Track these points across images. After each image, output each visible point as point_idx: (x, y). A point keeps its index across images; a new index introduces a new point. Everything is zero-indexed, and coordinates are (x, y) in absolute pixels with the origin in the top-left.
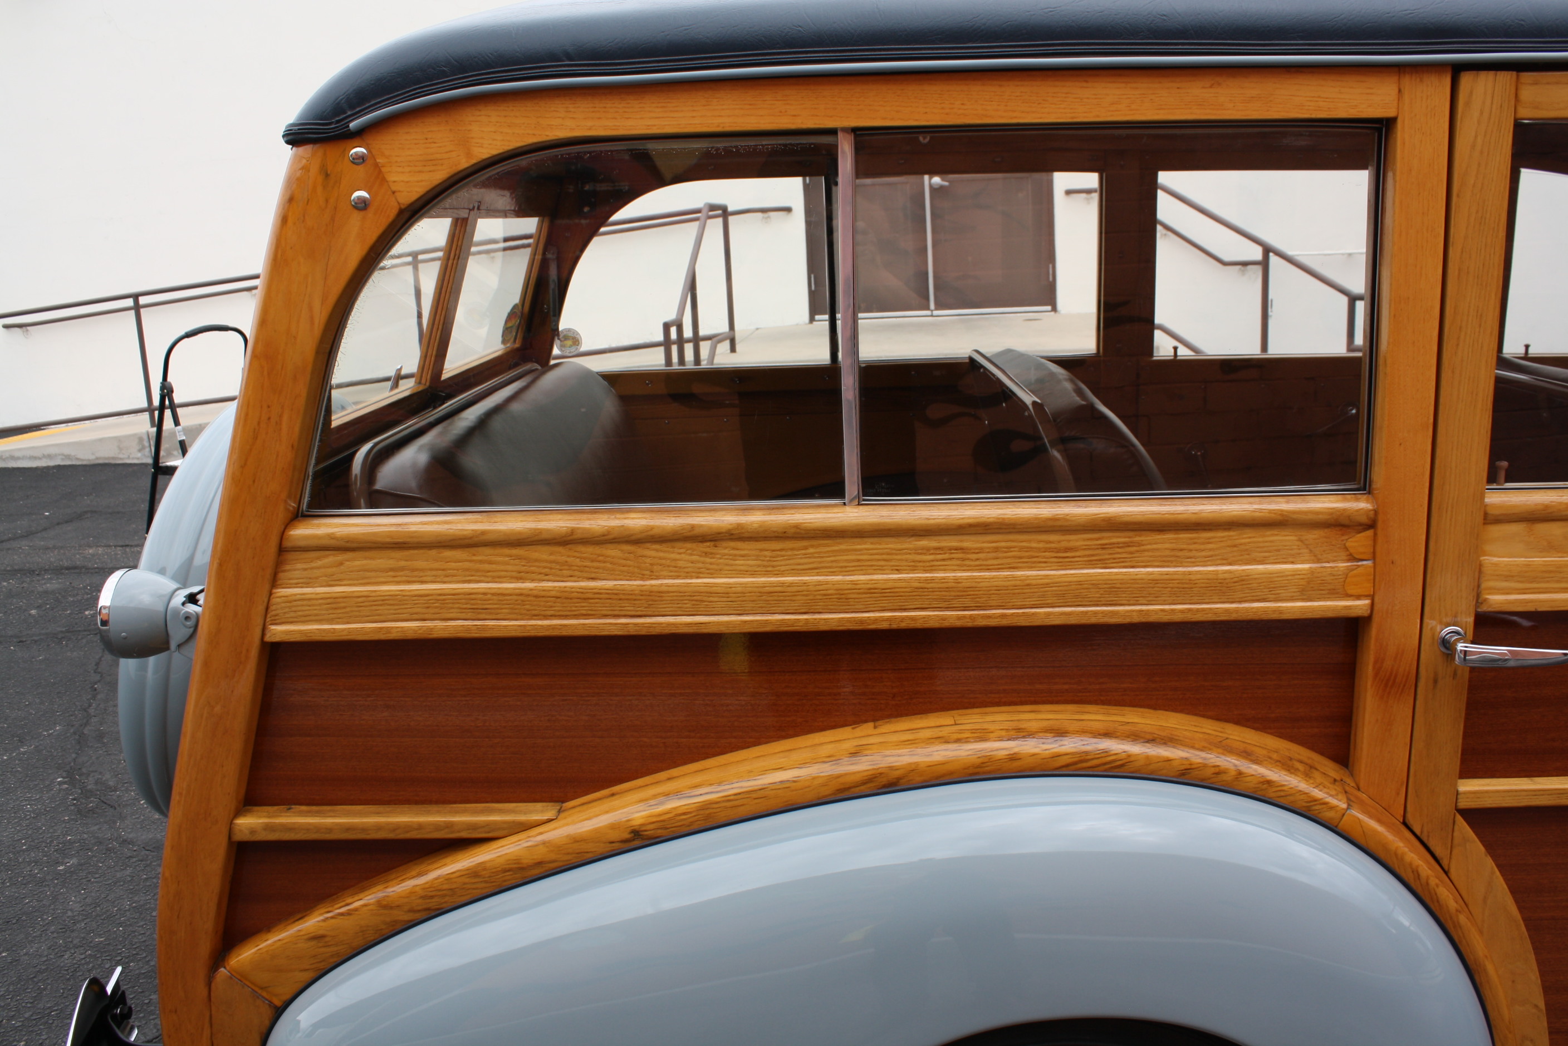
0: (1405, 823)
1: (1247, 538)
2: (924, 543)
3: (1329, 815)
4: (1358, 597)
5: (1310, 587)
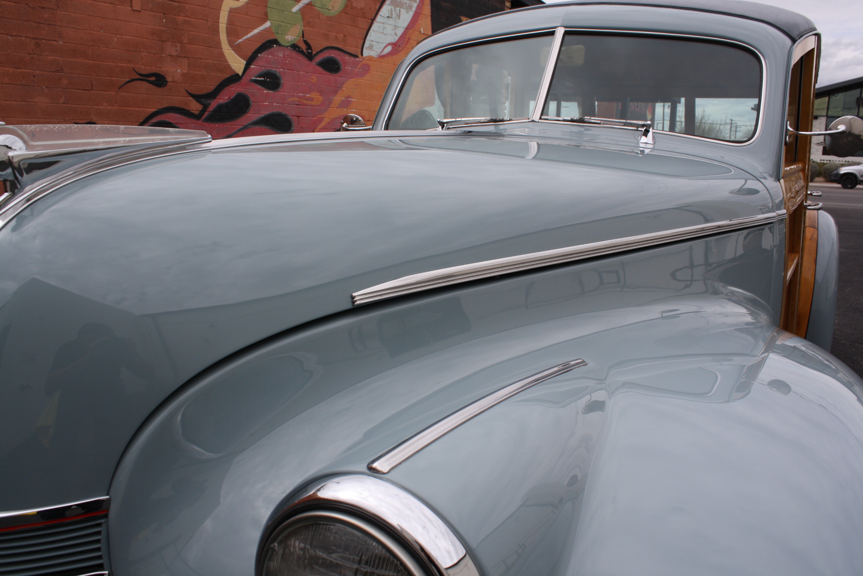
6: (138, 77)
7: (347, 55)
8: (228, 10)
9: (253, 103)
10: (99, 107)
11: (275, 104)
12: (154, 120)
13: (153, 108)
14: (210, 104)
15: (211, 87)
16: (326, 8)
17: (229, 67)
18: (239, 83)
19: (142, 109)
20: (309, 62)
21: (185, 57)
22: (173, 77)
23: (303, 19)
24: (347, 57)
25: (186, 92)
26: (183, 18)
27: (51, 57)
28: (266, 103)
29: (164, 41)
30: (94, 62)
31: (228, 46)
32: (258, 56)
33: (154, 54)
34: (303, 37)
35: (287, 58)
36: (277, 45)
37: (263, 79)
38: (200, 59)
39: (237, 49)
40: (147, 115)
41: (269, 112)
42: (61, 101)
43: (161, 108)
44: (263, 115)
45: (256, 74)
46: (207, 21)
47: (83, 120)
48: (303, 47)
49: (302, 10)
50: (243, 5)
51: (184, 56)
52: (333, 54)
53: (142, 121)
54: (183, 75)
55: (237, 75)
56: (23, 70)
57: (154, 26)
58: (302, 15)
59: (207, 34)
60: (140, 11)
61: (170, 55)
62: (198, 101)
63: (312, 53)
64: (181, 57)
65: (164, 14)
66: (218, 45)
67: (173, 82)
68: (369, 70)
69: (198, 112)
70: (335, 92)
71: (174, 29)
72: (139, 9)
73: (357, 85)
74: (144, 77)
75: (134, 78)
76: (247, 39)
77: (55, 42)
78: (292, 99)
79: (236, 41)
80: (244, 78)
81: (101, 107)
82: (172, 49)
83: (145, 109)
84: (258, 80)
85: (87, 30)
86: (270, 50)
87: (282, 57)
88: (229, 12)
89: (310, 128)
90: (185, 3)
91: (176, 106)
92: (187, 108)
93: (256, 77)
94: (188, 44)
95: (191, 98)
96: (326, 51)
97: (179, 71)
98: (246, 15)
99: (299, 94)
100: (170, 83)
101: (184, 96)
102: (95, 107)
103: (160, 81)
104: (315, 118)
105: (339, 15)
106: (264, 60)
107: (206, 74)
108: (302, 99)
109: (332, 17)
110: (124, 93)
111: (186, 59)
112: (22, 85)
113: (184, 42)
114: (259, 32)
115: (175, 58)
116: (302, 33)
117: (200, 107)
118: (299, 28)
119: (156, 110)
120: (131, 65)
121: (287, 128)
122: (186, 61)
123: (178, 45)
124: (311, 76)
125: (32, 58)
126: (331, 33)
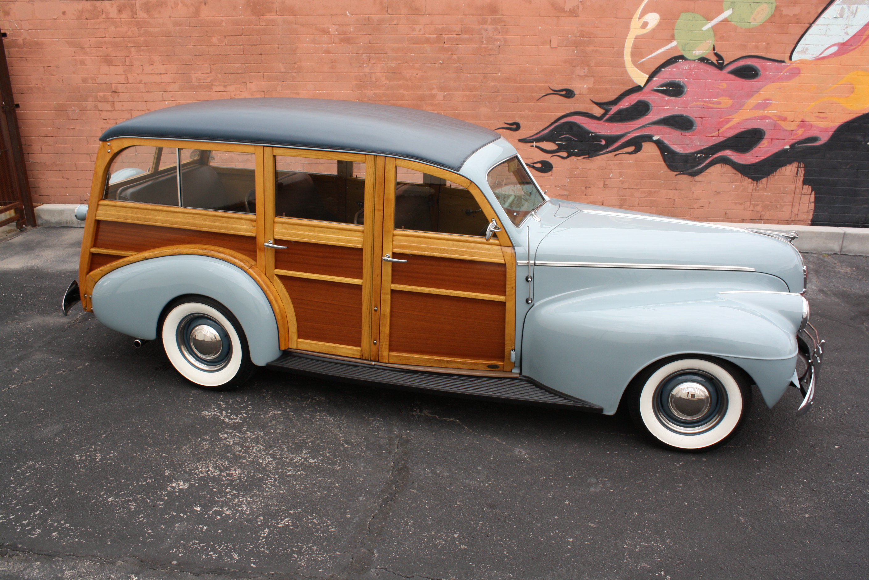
0: (265, 275)
1: (237, 220)
2: (189, 215)
3: (245, 269)
4: (254, 233)
5: (246, 231)
6: (553, 92)
8: (634, 37)
9: (653, 108)
11: (676, 108)
12: (562, 121)
13: (562, 113)
14: (611, 109)
15: (613, 97)
16: (746, 21)
17: (632, 81)
18: (640, 92)
19: (554, 114)
20: (719, 71)
21: (591, 76)
22: (580, 91)
23: (715, 34)
24: (769, 63)
25: (590, 101)
26: (592, 48)
27: (493, 84)
28: (667, 107)
29: (575, 66)
30: (521, 84)
31: (632, 65)
32: (662, 70)
33: (566, 75)
34: (714, 50)
35: (693, 70)
36: (683, 60)
37: (665, 88)
38: (605, 76)
39: (641, 67)
40: (557, 118)
41: (670, 115)
42: (497, 110)
43: (568, 112)
44: (663, 117)
45: (658, 85)
46: (613, 47)
47: (510, 121)
48: (714, 59)
49: (715, 29)
50: (650, 32)
52: (749, 62)
53: (553, 121)
54: (589, 89)
55: (639, 86)
56: (475, 93)
57: (567, 56)
58: (714, 31)
59: (612, 57)
60: (556, 48)
61: (579, 76)
62: (600, 107)
63: (723, 63)
64: (588, 76)
65: (576, 47)
66: (623, 65)
67: (580, 94)
68: (799, 73)
69: (600, 115)
70: (750, 96)
71: (583, 57)
72: (556, 46)
73: (780, 88)
74: (556, 92)
75: (549, 93)
76: (652, 58)
77: (496, 75)
78: (695, 103)
79: (640, 60)
80: (646, 88)
81: (523, 113)
82: (581, 71)
84: (660, 89)
85: (517, 65)
86: (674, 64)
87: (687, 69)
88: (635, 38)
89: (715, 128)
90: (594, 37)
91: (582, 111)
92: (590, 112)
93: (658, 87)
94: (595, 66)
95: (595, 105)
96: (741, 60)
97: (585, 86)
98: (651, 39)
99: (705, 99)
100: (577, 95)
101: (588, 104)
102: (519, 113)
103: (569, 94)
104: (722, 119)
105: (762, 26)
106: (668, 73)
107: (610, 87)
108: (707, 103)
109: (752, 29)
110: (540, 104)
111: (593, 77)
112: (474, 101)
113: (591, 65)
114: (664, 52)
115: (583, 78)
116: (712, 47)
117: (602, 111)
118: (710, 43)
119: (564, 114)
120: (547, 85)
121: (688, 127)
122: (592, 79)
123: (586, 68)
124: (721, 83)
125: (481, 85)
126: (749, 43)
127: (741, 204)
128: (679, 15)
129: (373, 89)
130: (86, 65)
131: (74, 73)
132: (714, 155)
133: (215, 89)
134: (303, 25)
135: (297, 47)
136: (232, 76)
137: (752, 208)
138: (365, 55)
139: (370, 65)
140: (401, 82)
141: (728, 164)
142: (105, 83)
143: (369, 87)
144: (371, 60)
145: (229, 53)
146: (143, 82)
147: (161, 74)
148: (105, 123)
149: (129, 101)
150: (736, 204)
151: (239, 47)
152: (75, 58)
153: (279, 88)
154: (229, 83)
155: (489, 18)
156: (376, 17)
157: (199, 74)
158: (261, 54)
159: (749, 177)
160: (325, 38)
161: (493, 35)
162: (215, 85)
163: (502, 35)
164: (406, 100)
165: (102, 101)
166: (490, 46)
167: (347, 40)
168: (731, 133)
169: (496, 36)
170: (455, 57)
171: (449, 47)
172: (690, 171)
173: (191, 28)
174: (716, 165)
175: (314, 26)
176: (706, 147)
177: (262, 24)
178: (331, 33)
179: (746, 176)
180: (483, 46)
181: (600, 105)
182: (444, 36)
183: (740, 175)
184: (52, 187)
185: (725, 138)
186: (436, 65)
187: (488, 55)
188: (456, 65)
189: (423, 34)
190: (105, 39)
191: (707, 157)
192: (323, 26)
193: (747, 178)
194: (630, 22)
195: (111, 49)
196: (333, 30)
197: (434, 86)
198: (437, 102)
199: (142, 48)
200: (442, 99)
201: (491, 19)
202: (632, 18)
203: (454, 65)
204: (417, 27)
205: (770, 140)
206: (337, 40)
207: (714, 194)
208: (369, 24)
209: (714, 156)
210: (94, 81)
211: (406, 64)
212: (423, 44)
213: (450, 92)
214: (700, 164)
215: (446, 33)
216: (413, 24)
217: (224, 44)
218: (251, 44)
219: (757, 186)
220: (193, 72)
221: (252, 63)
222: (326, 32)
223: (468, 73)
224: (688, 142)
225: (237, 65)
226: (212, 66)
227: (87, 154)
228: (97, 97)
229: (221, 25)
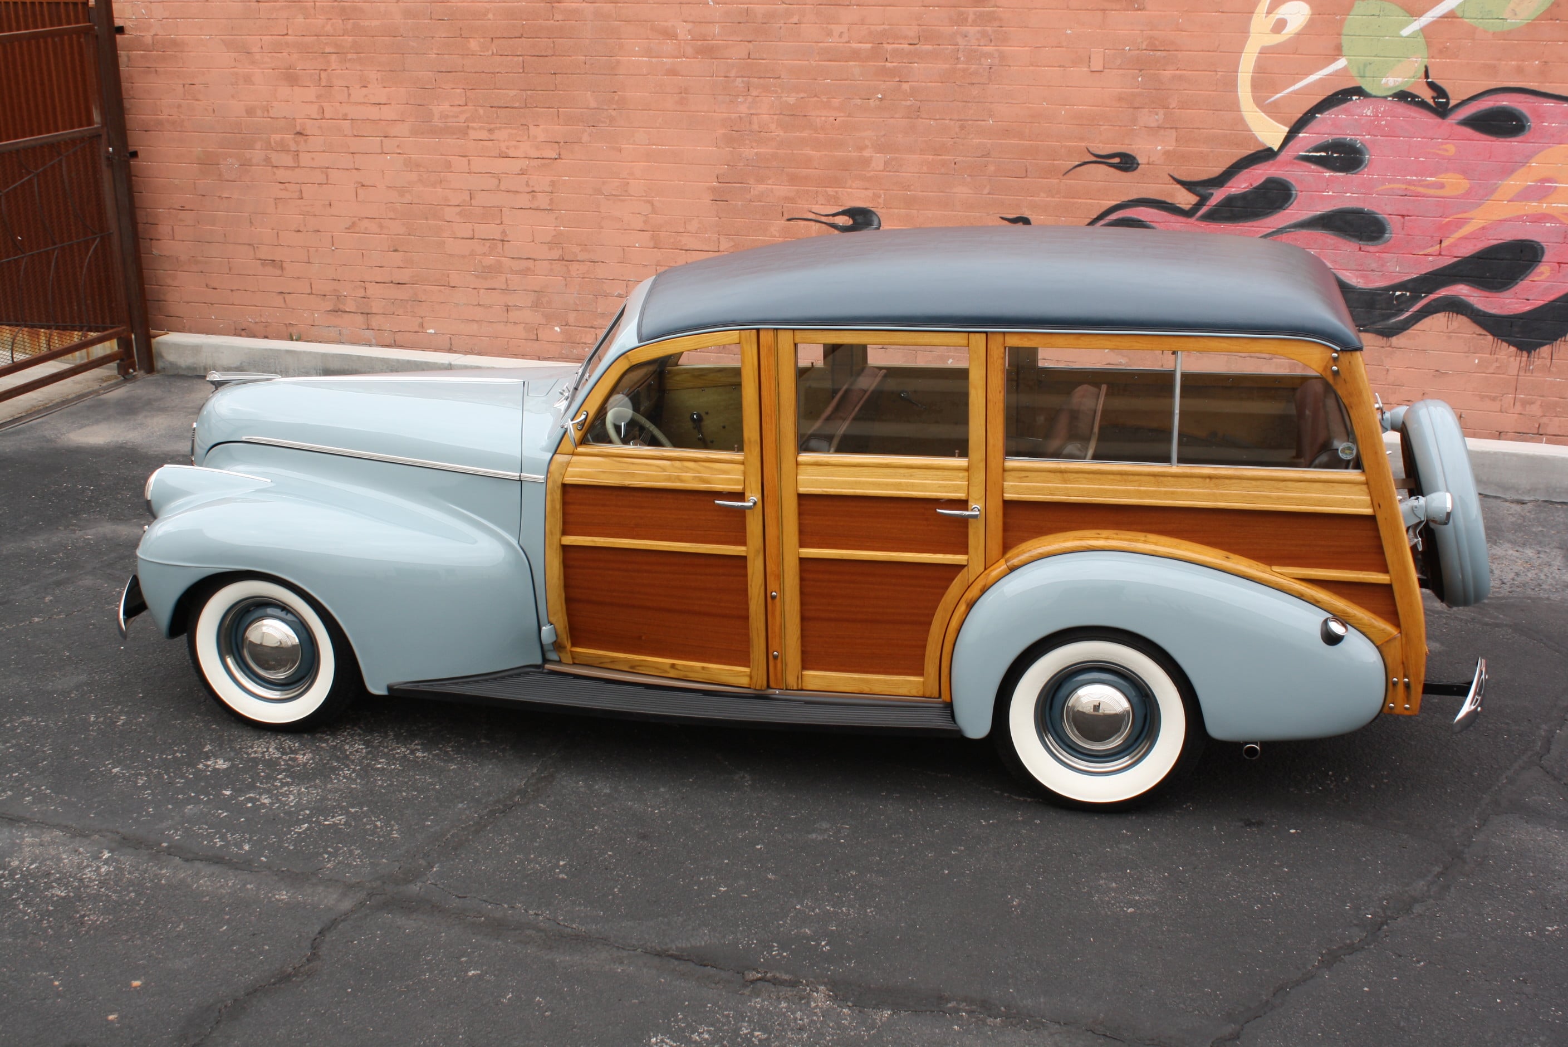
6: (1094, 159)
7: (1550, 100)
8: (1258, 51)
9: (1299, 193)
10: (1034, 198)
11: (1348, 195)
12: (1114, 216)
13: (1113, 200)
14: (1212, 194)
15: (1216, 170)
16: (1495, 17)
17: (1255, 139)
18: (1271, 162)
19: (1097, 201)
20: (1439, 120)
21: (1171, 128)
22: (1149, 157)
23: (1429, 44)
24: (1550, 104)
25: (1170, 178)
26: (1171, 72)
27: (978, 140)
28: (1328, 192)
29: (1138, 108)
30: (1031, 142)
31: (1255, 106)
32: (1317, 117)
33: (1120, 126)
34: (1427, 76)
35: (1381, 116)
36: (1360, 96)
37: (1323, 154)
38: (1199, 129)
39: (1272, 111)
40: (1103, 209)
41: (1334, 208)
42: (986, 191)
43: (1126, 199)
44: (1319, 213)
45: (1309, 147)
46: (1216, 71)
47: (1011, 214)
48: (1427, 95)
49: (1426, 32)
50: (1290, 40)
51: (1168, 126)
52: (1505, 101)
53: (1095, 216)
54: (1167, 153)
55: (1270, 150)
56: (943, 157)
57: (1123, 88)
58: (1425, 38)
59: (1214, 91)
60: (1101, 71)
61: (1145, 127)
62: (1189, 190)
63: (1447, 103)
64: (1165, 128)
65: (1141, 70)
66: (1234, 106)
67: (1148, 164)
69: (1190, 206)
70: (1507, 171)
71: (1155, 89)
72: (1100, 68)
74: (1102, 159)
75: (1087, 160)
76: (1295, 92)
77: (983, 123)
78: (1388, 186)
79: (1271, 97)
80: (1283, 153)
81: (1037, 198)
82: (1150, 118)
83: (1100, 201)
84: (1312, 156)
85: (1025, 103)
86: (1344, 106)
87: (1370, 116)
88: (1259, 53)
89: (1432, 237)
90: (1177, 51)
91: (1152, 198)
92: (1170, 201)
93: (1309, 151)
94: (1179, 109)
95: (1178, 186)
96: (1486, 98)
97: (1159, 148)
98: (1294, 54)
99: (1408, 178)
100: (1143, 166)
101: (1166, 184)
102: (1028, 198)
103: (1127, 164)
104: (1448, 219)
105: (1532, 25)
106: (1329, 122)
107: (1209, 150)
108: (1414, 185)
109: (1510, 32)
110: (1069, 182)
111: (1174, 130)
112: (942, 174)
113: (1171, 107)
114: (1321, 79)
115: (1154, 131)
116: (1423, 69)
117: (1193, 199)
118: (1416, 63)
119: (1118, 202)
120: (1084, 144)
121: (1374, 235)
122: (1173, 133)
123: (1161, 112)
124: (1442, 144)
125: (955, 143)
126: (1504, 63)
127: (1494, 399)
128: (1351, 6)
129: (754, 144)
130: (254, 85)
131: (233, 97)
132: (1431, 293)
133: (473, 134)
134: (629, 21)
135: (618, 62)
136: (502, 112)
137: (1518, 408)
138: (739, 80)
139: (750, 99)
140: (805, 134)
141: (1462, 314)
142: (285, 117)
143: (747, 142)
144: (751, 89)
145: (497, 70)
146: (349, 117)
147: (380, 104)
148: (281, 190)
149: (324, 152)
150: (1482, 398)
151: (516, 58)
152: (235, 70)
153: (585, 138)
154: (498, 125)
155: (971, 12)
156: (760, 9)
157: (445, 107)
158: (555, 74)
159: (1510, 343)
160: (669, 46)
161: (979, 46)
162: (473, 128)
163: (997, 46)
164: (816, 169)
165: (279, 149)
166: (973, 66)
167: (707, 51)
168: (1468, 250)
169: (983, 47)
170: (906, 86)
171: (894, 66)
172: (1379, 326)
173: (433, 21)
174: (1435, 316)
175: (649, 24)
176: (1415, 276)
177: (558, 17)
178: (679, 38)
179: (1503, 340)
180: (959, 66)
181: (1189, 186)
182: (885, 45)
183: (1490, 337)
184: (188, 302)
185: (1456, 259)
186: (871, 101)
187: (969, 84)
188: (909, 103)
189: (846, 42)
190: (286, 37)
191: (1415, 298)
192: (666, 24)
193: (1505, 345)
194: (1250, 19)
195: (295, 56)
196: (683, 30)
197: (867, 142)
198: (872, 173)
199: (349, 56)
200: (881, 167)
201: (975, 13)
202: (1253, 13)
203: (903, 103)
204: (836, 29)
205: (1557, 265)
206: (689, 51)
207: (1434, 376)
208: (747, 22)
209: (1432, 296)
210: (266, 113)
211: (815, 99)
212: (847, 61)
213: (897, 155)
214: (1401, 311)
215: (889, 41)
216: (829, 23)
217: (490, 53)
218: (537, 54)
219: (1529, 362)
220: (435, 101)
221: (540, 89)
222: (670, 35)
223: (930, 119)
224: (1374, 266)
225: (512, 93)
226: (469, 93)
227: (249, 245)
228: (270, 143)
229: (486, 18)
